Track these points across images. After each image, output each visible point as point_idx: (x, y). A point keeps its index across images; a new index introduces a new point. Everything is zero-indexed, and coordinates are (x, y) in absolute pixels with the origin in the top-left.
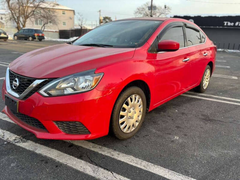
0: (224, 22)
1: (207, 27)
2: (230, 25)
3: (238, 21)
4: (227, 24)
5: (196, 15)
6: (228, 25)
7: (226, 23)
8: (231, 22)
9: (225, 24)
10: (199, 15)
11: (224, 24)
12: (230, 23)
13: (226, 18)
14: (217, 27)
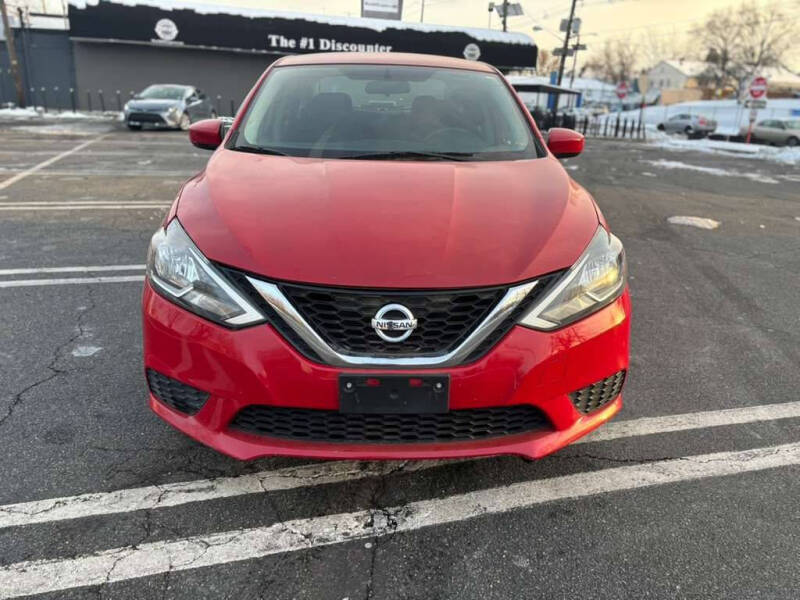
0: (270, 36)
1: (222, 49)
2: (286, 45)
3: (305, 36)
4: (278, 41)
5: (180, 6)
6: (282, 45)
7: (274, 38)
8: (288, 38)
9: (274, 44)
10: (189, 6)
11: (270, 41)
12: (286, 41)
13: (270, 22)
14: (254, 51)
